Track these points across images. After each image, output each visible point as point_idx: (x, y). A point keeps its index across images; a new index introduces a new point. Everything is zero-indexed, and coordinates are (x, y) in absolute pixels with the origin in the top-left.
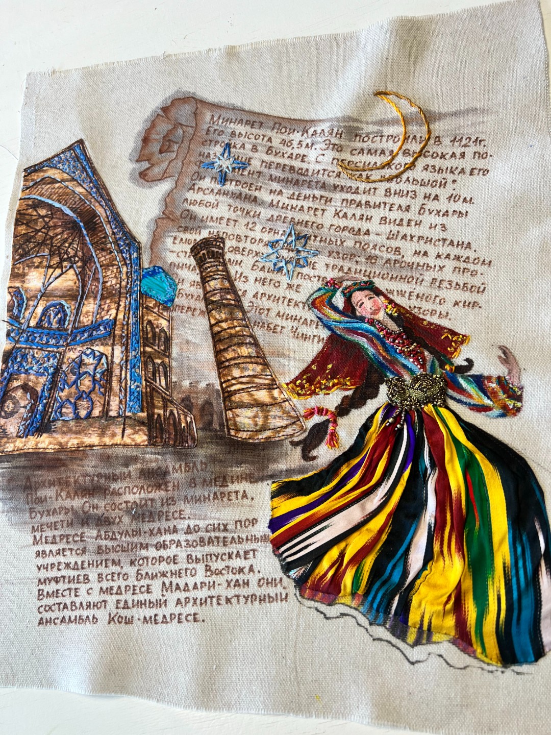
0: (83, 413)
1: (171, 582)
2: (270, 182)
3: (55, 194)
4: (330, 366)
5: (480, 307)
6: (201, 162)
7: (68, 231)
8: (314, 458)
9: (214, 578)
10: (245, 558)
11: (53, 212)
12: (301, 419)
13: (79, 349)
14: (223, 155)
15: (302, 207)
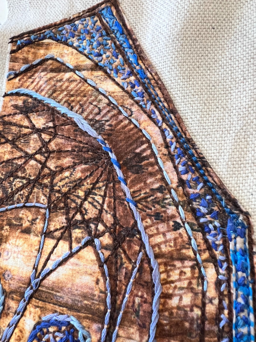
3: (62, 91)
7: (83, 166)
11: (57, 123)
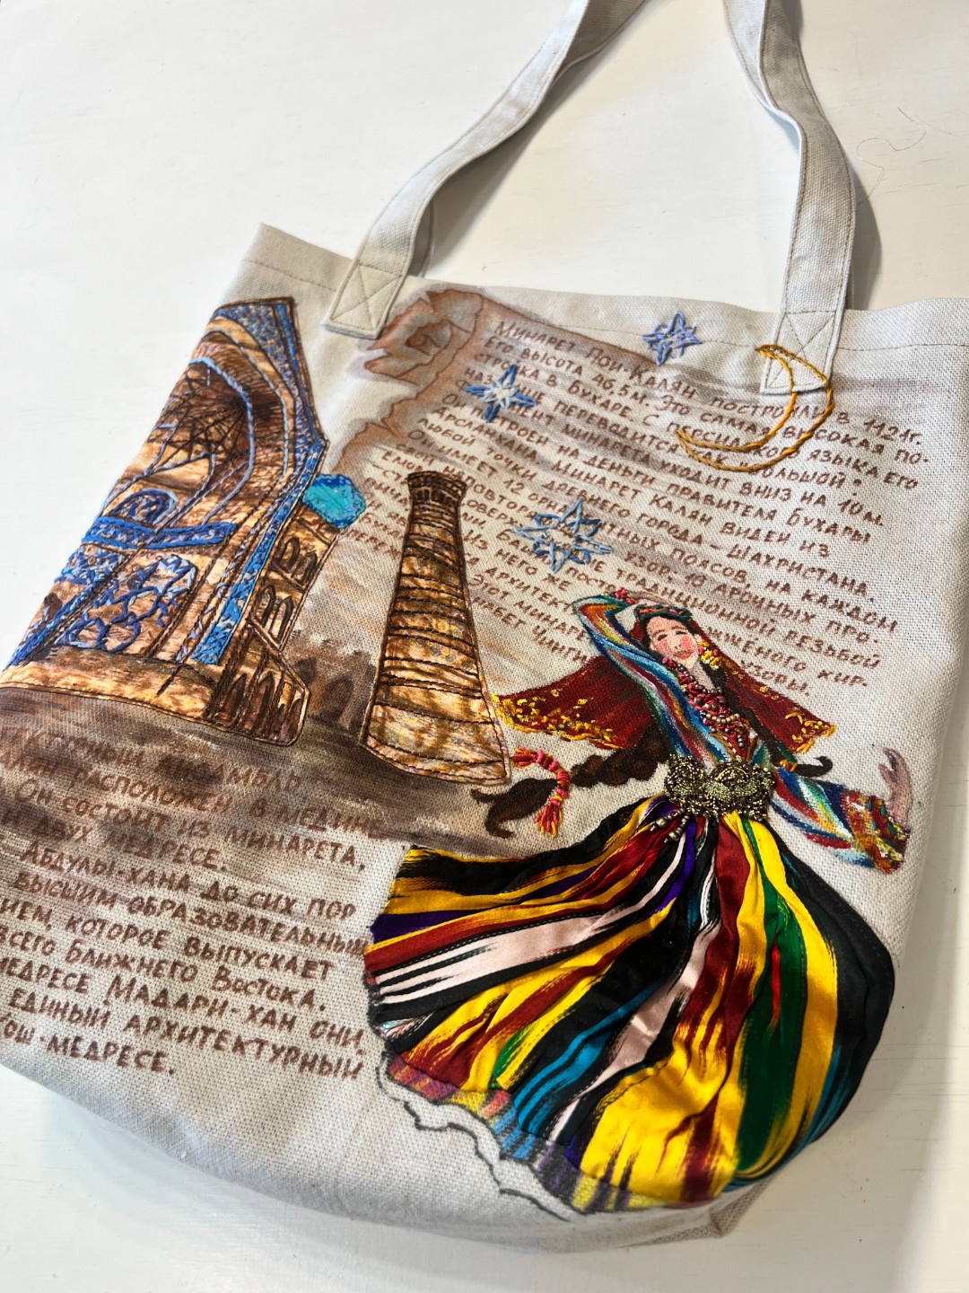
0: (113, 643)
1: (133, 981)
2: (564, 435)
4: (583, 702)
5: (864, 685)
6: (465, 382)
7: (221, 406)
8: (507, 834)
9: (228, 995)
10: (304, 975)
12: (507, 761)
13: (158, 554)
14: (502, 380)
15: (604, 479)
